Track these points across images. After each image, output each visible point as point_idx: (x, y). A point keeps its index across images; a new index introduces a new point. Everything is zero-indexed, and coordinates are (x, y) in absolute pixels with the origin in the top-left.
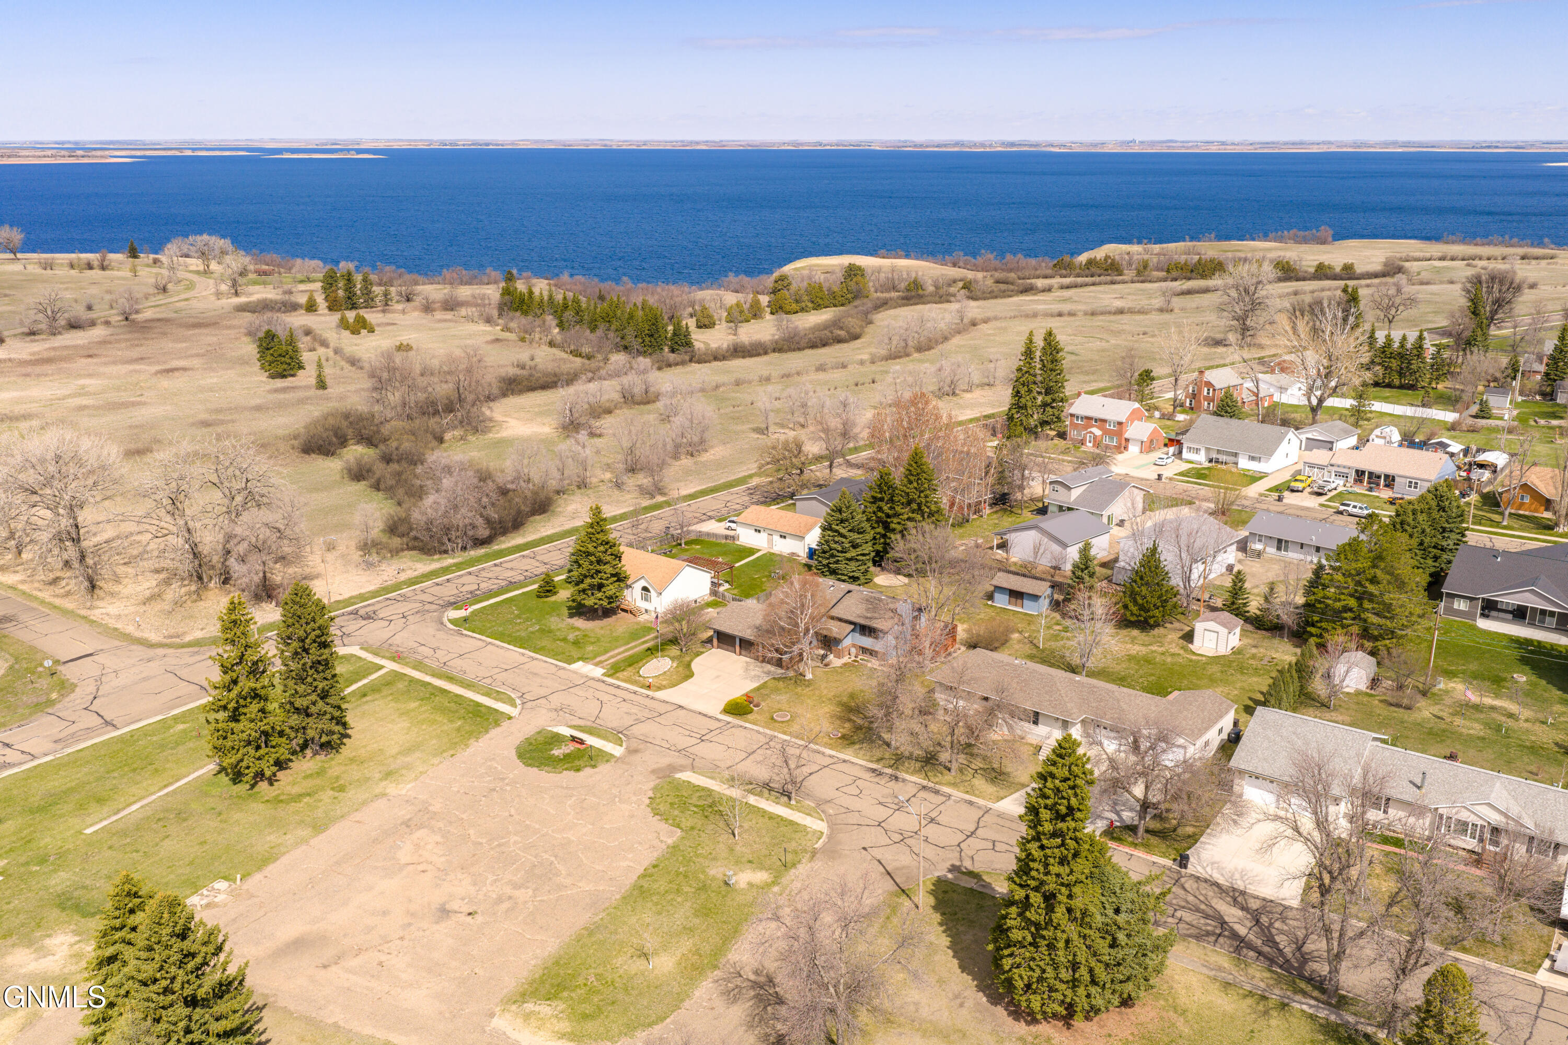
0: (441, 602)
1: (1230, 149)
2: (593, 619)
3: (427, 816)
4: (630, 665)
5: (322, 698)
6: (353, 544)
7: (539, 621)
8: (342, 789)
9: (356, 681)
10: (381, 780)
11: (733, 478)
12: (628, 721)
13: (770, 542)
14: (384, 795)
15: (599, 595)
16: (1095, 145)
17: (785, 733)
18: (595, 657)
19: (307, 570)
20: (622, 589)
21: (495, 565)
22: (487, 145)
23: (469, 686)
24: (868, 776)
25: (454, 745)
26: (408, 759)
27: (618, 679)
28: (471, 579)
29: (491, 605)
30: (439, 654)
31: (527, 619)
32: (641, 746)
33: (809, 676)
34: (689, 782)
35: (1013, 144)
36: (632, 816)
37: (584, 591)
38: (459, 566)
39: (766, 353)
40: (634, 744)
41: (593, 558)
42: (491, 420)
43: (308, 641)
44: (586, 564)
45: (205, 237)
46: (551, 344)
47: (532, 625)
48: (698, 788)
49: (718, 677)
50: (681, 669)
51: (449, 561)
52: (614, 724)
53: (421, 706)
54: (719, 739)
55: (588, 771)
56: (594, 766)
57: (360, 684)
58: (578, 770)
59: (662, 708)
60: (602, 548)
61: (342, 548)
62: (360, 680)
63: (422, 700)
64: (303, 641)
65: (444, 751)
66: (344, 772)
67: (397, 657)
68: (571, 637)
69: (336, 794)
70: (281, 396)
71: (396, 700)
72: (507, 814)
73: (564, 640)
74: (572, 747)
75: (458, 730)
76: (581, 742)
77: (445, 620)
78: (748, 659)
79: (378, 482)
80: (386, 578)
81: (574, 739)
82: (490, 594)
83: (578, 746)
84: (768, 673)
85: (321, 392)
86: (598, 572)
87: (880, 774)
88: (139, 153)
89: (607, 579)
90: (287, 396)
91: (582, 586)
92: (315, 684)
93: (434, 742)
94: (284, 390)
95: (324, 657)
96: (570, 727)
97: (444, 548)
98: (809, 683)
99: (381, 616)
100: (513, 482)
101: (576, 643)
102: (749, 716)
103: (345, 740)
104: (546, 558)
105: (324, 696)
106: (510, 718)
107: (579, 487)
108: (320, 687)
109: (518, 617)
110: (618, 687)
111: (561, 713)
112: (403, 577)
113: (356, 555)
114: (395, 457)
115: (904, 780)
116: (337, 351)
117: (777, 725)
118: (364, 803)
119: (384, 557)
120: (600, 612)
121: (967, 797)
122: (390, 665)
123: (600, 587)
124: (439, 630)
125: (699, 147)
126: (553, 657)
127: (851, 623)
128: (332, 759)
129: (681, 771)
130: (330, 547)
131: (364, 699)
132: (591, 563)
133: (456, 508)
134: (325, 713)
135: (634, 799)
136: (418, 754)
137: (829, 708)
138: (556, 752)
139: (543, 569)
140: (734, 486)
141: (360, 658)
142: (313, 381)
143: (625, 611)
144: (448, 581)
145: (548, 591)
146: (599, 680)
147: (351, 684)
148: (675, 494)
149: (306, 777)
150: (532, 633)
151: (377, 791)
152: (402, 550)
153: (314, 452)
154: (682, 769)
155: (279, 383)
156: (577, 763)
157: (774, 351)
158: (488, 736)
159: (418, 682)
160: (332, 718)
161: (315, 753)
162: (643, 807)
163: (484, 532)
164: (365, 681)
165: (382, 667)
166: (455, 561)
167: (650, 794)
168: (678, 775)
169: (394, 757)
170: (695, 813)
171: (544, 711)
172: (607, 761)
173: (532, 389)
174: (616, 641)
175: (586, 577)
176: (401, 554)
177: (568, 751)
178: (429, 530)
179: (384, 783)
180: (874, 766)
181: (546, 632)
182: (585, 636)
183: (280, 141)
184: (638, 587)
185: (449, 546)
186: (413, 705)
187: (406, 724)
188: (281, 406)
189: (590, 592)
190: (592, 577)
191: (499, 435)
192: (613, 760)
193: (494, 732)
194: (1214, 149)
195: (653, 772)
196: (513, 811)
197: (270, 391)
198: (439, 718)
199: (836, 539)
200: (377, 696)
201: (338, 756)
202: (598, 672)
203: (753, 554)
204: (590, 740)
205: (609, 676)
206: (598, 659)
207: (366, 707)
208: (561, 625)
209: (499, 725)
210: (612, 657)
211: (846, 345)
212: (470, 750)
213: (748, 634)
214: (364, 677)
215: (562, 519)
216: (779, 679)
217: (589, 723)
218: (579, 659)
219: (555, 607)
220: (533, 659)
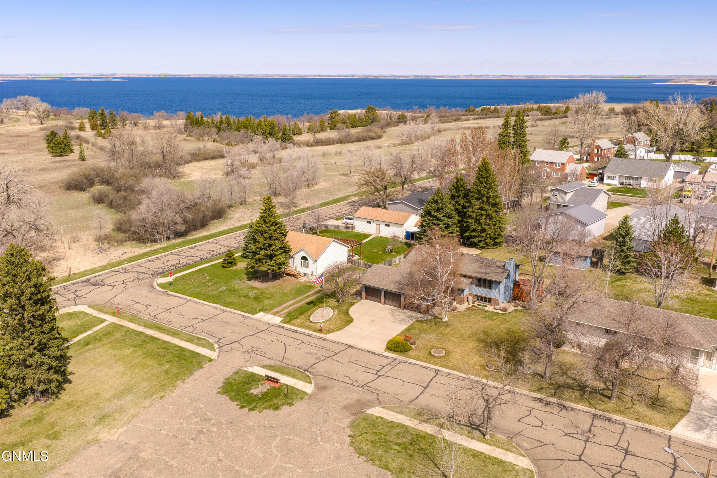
0: (152, 272)
1: (514, 78)
2: (266, 281)
3: (137, 464)
4: (301, 314)
5: (39, 351)
6: (91, 239)
7: (225, 284)
8: (56, 436)
9: (82, 333)
10: (94, 425)
11: (337, 197)
12: (311, 360)
13: (378, 230)
14: (96, 441)
15: (272, 263)
16: (455, 76)
17: (446, 367)
18: (272, 309)
19: (57, 255)
20: (286, 259)
21: (190, 248)
22: (175, 76)
23: (174, 334)
24: (538, 405)
25: (163, 387)
26: (121, 402)
27: (294, 325)
28: (174, 257)
29: (189, 274)
30: (150, 309)
31: (217, 283)
32: (328, 383)
33: (445, 319)
34: (382, 418)
35: (418, 76)
36: (338, 458)
37: (260, 260)
38: (165, 249)
39: (334, 144)
40: (322, 382)
41: (266, 235)
42: (182, 172)
43: (23, 298)
44: (261, 239)
45: (26, 97)
46: (214, 141)
47: (220, 287)
48: (392, 425)
49: (373, 321)
50: (342, 316)
51: (157, 246)
52: (300, 363)
53: (134, 352)
54: (392, 373)
55: (285, 409)
56: (291, 404)
57: (85, 335)
58: (277, 408)
59: (337, 348)
60: (273, 228)
61: (84, 241)
62: (85, 331)
63: (135, 347)
64: (19, 298)
65: (154, 393)
66: (60, 418)
67: (117, 313)
68: (252, 294)
69: (50, 442)
70: (58, 164)
71: (114, 348)
72: (215, 458)
73: (247, 296)
74: (267, 386)
75: (167, 372)
76: (276, 381)
77: (155, 284)
78: (392, 307)
79: (111, 202)
80: (111, 258)
81: (268, 378)
82: (188, 266)
83: (273, 385)
84: (411, 317)
85: (82, 162)
86: (270, 245)
87: (548, 404)
88: (6, 79)
89: (278, 250)
90: (61, 164)
91: (258, 257)
92: (32, 337)
93: (145, 384)
94: (60, 162)
95: (40, 312)
96: (263, 367)
97: (154, 238)
98: (447, 325)
99: (107, 283)
100: (199, 198)
101: (256, 298)
102: (410, 353)
103: (65, 386)
104: (225, 243)
105: (42, 348)
106: (211, 360)
107: (241, 204)
108: (37, 340)
109: (210, 281)
110: (295, 331)
111: (253, 354)
112: (125, 257)
113: (94, 245)
114: (123, 188)
115: (573, 409)
116: (93, 145)
117: (436, 360)
118: (76, 452)
119: (113, 246)
120: (270, 276)
121: (640, 424)
122: (110, 319)
123: (271, 257)
124: (150, 292)
125: (275, 77)
126: (239, 309)
127: (470, 277)
128: (51, 405)
129: (371, 407)
130: (75, 240)
131: (87, 348)
132: (266, 239)
133: (162, 210)
134: (42, 363)
135: (335, 437)
136: (130, 397)
137: (472, 345)
138: (255, 391)
139: (224, 250)
140: (340, 201)
141: (87, 314)
142: (77, 157)
143: (289, 275)
144: (157, 258)
145: (230, 263)
146: (278, 326)
147: (78, 335)
148: (302, 207)
149: (23, 425)
150: (221, 292)
151: (90, 437)
152: (126, 241)
153: (73, 189)
154: (371, 405)
155: (58, 159)
156: (275, 401)
157: (338, 143)
158: (193, 377)
159: (134, 331)
160: (50, 368)
161: (37, 399)
162: (346, 446)
163: (182, 228)
164: (89, 332)
165: (105, 320)
166: (162, 246)
167: (349, 431)
168: (370, 411)
169: (109, 401)
170: (399, 452)
171: (238, 353)
172: (302, 398)
173: (206, 159)
174: (286, 297)
175: (261, 249)
176: (125, 243)
177: (265, 390)
178: (144, 226)
179: (98, 428)
180: (538, 395)
181: (232, 291)
182: (262, 293)
183: (76, 74)
184: (298, 257)
185: (158, 237)
186: (128, 351)
187: (122, 369)
188: (56, 169)
189: (264, 261)
190: (266, 249)
191: (188, 179)
192: (306, 397)
193: (198, 374)
194: (508, 78)
195: (345, 408)
196: (221, 456)
197: (51, 162)
198: (150, 362)
199: (435, 222)
200: (98, 344)
201: (57, 401)
202: (277, 320)
203: (367, 237)
204: (284, 379)
205: (286, 323)
206: (275, 310)
207: (88, 354)
208: (243, 286)
209: (201, 367)
210: (286, 308)
211: (375, 140)
212: (178, 391)
213: (393, 288)
214: (89, 329)
215: (232, 221)
216: (422, 322)
217: (278, 363)
218: (260, 310)
219: (236, 274)
220: (225, 311)
